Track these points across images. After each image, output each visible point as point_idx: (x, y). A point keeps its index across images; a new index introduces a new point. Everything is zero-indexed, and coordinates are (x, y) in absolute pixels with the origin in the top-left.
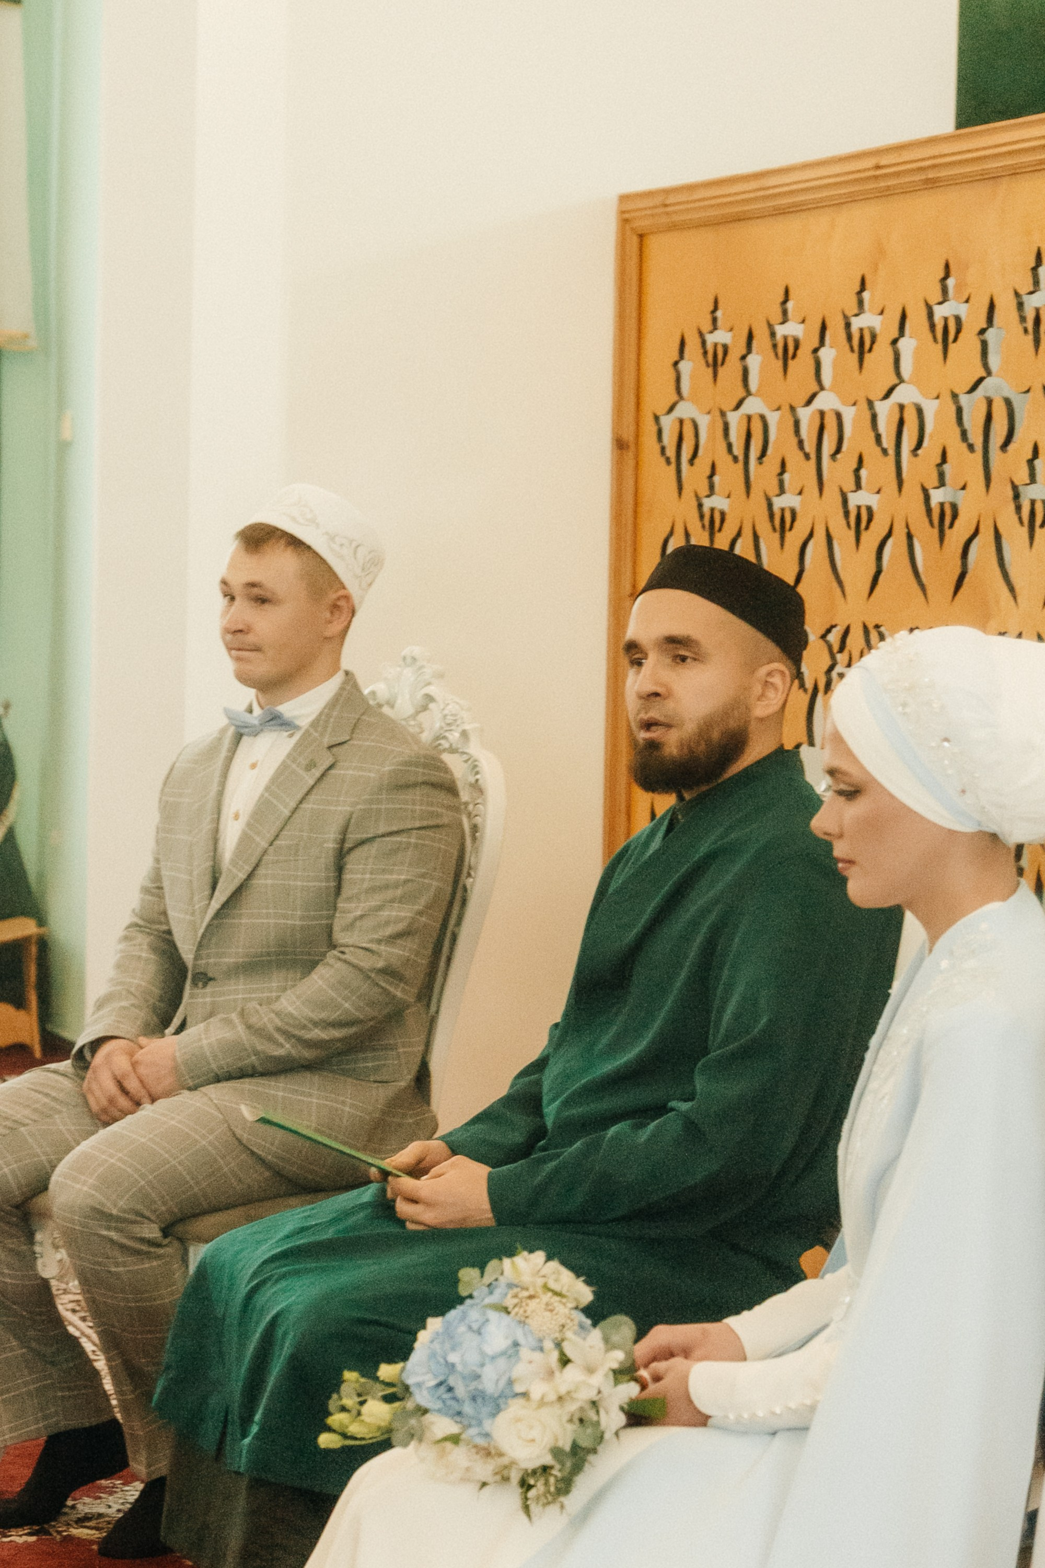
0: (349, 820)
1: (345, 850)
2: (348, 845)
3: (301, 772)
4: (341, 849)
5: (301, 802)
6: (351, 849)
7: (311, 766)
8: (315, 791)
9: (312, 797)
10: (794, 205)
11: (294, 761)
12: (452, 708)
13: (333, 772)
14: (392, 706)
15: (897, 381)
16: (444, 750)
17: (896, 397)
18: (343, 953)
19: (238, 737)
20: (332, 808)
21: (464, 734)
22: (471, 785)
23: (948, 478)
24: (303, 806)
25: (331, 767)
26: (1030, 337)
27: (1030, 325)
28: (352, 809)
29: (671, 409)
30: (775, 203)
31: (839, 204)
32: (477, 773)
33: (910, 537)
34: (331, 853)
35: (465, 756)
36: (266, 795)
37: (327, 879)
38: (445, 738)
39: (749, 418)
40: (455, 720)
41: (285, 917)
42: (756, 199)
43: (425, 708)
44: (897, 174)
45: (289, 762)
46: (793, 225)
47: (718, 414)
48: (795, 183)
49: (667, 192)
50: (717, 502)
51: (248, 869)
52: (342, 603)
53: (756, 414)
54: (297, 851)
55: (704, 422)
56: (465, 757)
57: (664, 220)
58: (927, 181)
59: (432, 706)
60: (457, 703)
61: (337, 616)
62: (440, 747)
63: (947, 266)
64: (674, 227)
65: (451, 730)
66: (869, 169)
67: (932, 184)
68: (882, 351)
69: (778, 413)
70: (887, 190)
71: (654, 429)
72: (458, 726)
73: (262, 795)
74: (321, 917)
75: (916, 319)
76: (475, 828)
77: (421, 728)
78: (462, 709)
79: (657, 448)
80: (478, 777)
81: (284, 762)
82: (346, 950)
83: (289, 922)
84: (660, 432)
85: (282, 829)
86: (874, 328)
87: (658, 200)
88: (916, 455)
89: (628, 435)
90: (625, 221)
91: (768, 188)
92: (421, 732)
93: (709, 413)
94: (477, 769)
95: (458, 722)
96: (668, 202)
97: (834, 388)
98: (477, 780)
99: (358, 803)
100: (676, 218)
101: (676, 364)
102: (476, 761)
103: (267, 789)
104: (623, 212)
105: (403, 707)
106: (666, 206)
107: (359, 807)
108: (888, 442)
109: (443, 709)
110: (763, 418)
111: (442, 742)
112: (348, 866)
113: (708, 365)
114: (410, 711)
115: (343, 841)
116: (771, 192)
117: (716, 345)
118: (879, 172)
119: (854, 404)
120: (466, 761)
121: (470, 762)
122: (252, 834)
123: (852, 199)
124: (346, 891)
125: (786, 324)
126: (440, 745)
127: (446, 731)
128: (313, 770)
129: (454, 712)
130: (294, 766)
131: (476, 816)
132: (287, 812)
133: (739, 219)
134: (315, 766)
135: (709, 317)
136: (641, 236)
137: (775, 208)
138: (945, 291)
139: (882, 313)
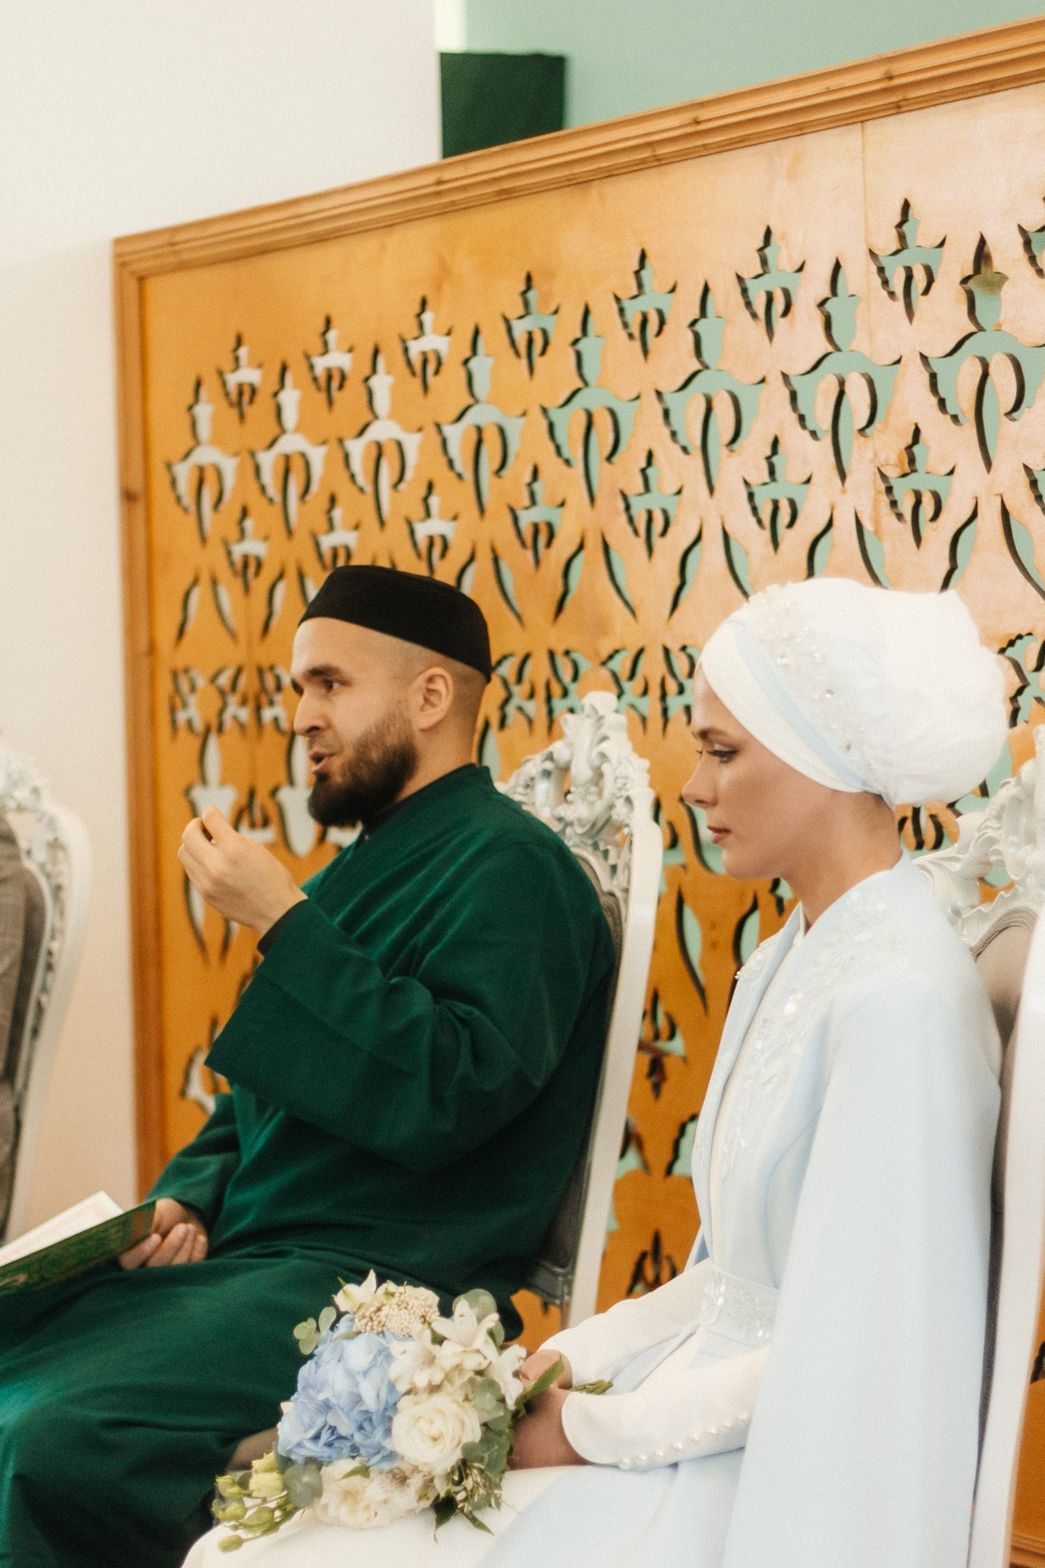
10: (340, 229)
15: (471, 401)
16: (11, 809)
17: (471, 418)
21: (35, 791)
22: (50, 845)
23: (539, 497)
26: (637, 344)
27: (635, 329)
29: (187, 455)
30: (308, 231)
31: (389, 225)
32: (55, 830)
33: (496, 560)
35: (37, 813)
38: (12, 797)
39: (287, 458)
40: (23, 777)
42: (288, 228)
44: (464, 188)
46: (332, 254)
47: (247, 455)
48: (340, 206)
49: (175, 230)
50: (253, 547)
53: (294, 452)
55: (229, 466)
56: (38, 815)
57: (172, 259)
58: (502, 192)
63: (529, 279)
64: (181, 267)
65: (17, 788)
66: (429, 186)
67: (506, 195)
68: (453, 374)
69: (323, 449)
70: (451, 206)
71: (166, 479)
72: (24, 783)
75: (493, 337)
76: (58, 890)
78: (28, 765)
79: (171, 497)
80: (56, 834)
84: (173, 482)
86: (438, 350)
87: (165, 239)
88: (500, 477)
89: (137, 485)
90: (122, 264)
91: (301, 216)
93: (235, 455)
94: (54, 826)
95: (26, 779)
96: (175, 240)
97: (392, 416)
98: (56, 838)
100: (186, 256)
101: (190, 408)
102: (51, 817)
104: (119, 256)
106: (173, 244)
108: (463, 464)
110: (303, 456)
111: (6, 801)
113: (231, 406)
116: (304, 220)
117: (240, 385)
118: (442, 188)
119: (420, 430)
120: (39, 820)
121: (45, 818)
123: (408, 219)
125: (327, 356)
127: (13, 789)
129: (19, 769)
131: (59, 875)
133: (264, 251)
135: (231, 357)
136: (141, 280)
137: (310, 236)
138: (526, 304)
139: (449, 333)
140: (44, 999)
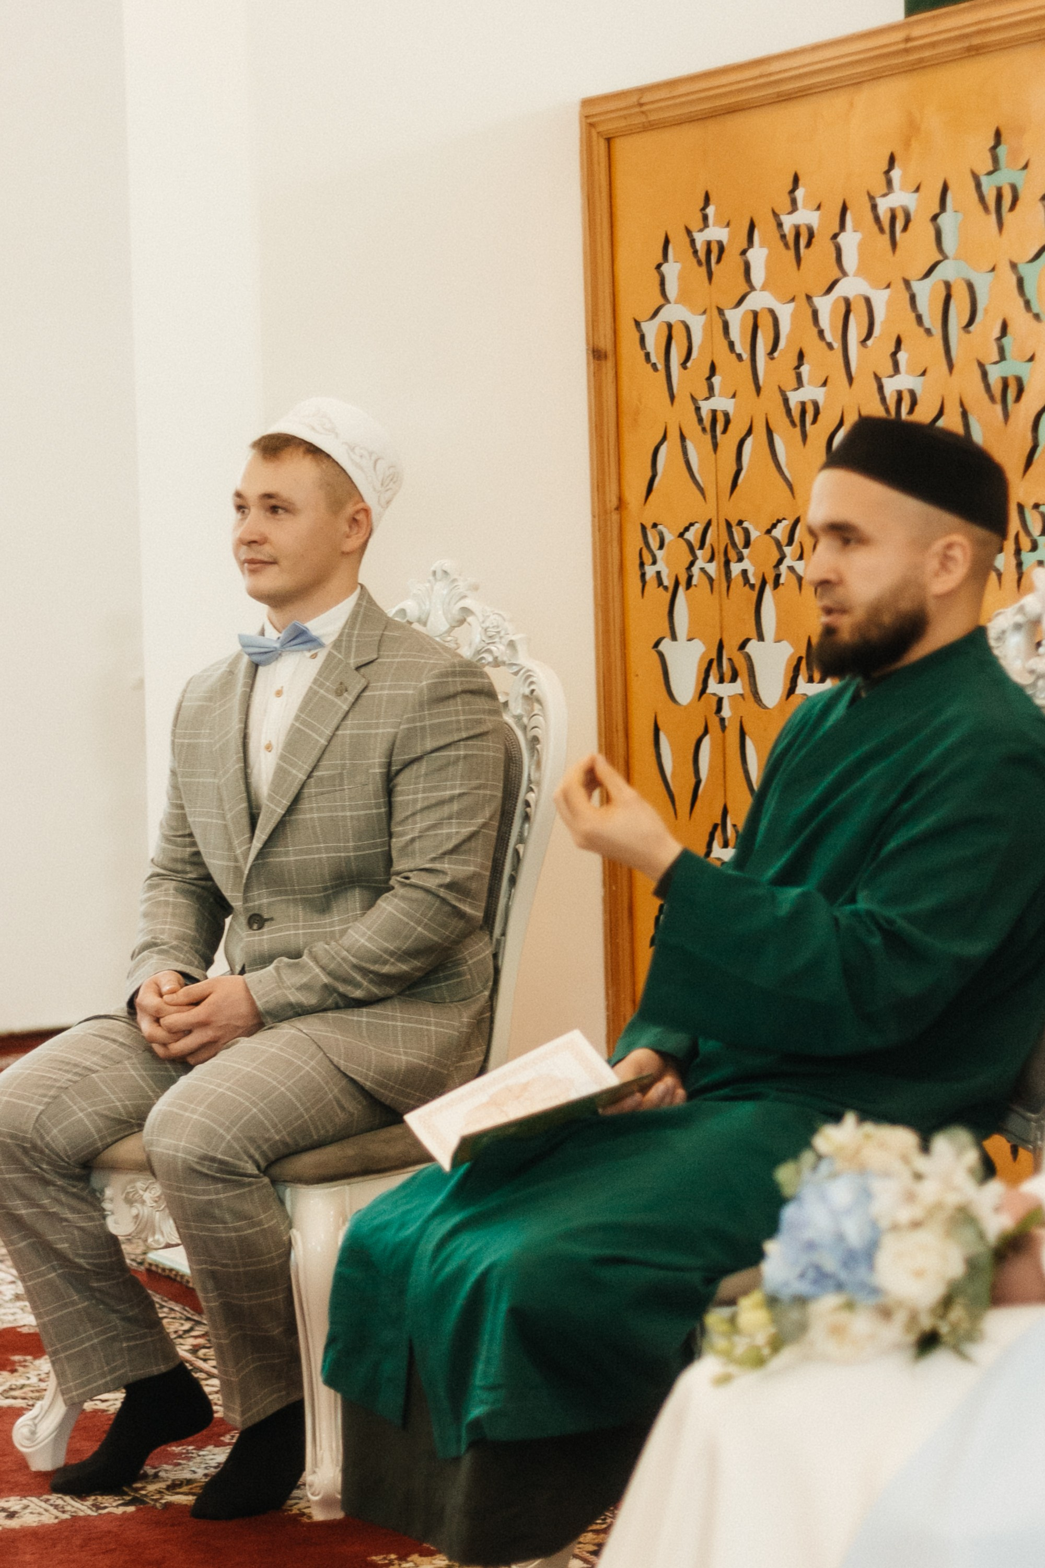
0: (393, 744)
1: (393, 773)
2: (394, 768)
3: (331, 697)
4: (389, 771)
5: (337, 729)
6: (399, 772)
7: (341, 690)
8: (350, 715)
9: (348, 722)
10: (810, 87)
11: (321, 685)
12: (493, 620)
13: (366, 694)
14: (425, 624)
15: (940, 257)
16: (489, 663)
17: (940, 274)
18: (407, 878)
19: (255, 667)
20: (373, 731)
21: (512, 644)
22: (526, 698)
23: (1009, 352)
24: (340, 732)
25: (364, 690)
28: (396, 730)
29: (656, 313)
30: (777, 90)
31: (857, 83)
32: (532, 683)
33: (965, 414)
34: (378, 778)
35: (514, 667)
36: (297, 724)
37: (378, 806)
38: (489, 651)
39: (755, 315)
40: (499, 632)
41: (338, 850)
42: (756, 87)
43: (462, 622)
44: (933, 45)
45: (315, 687)
46: (800, 112)
47: (715, 312)
48: (809, 65)
49: (642, 90)
50: (721, 403)
51: (286, 802)
52: (360, 517)
53: (763, 309)
54: (342, 779)
55: (697, 324)
56: (515, 669)
57: (639, 120)
58: (969, 49)
59: (470, 619)
60: (500, 615)
61: (355, 531)
62: (483, 661)
63: (998, 135)
64: (650, 127)
65: (493, 643)
66: (897, 43)
67: (975, 51)
68: (922, 229)
69: (792, 306)
70: (920, 62)
71: (635, 336)
72: (501, 638)
73: (293, 725)
74: (375, 846)
75: (961, 193)
76: (535, 740)
77: (457, 644)
78: (504, 620)
79: (640, 355)
80: (533, 687)
81: (311, 688)
82: (410, 874)
83: (343, 854)
84: (642, 340)
85: (319, 760)
86: (907, 207)
87: (634, 99)
88: (969, 332)
89: (606, 344)
90: (590, 124)
91: (770, 74)
92: (458, 648)
93: (704, 312)
94: (530, 680)
95: (502, 633)
96: (643, 101)
97: (858, 273)
98: (533, 691)
99: (400, 723)
100: (653, 117)
101: (659, 267)
102: (529, 671)
103: (297, 718)
104: (587, 117)
105: (438, 625)
106: (641, 105)
107: (402, 727)
108: (932, 320)
109: (483, 622)
110: (772, 312)
111: (484, 655)
112: (399, 788)
113: (699, 263)
114: (444, 626)
115: (389, 764)
116: (772, 78)
117: (709, 244)
118: (910, 45)
119: (888, 286)
120: (516, 673)
121: (522, 672)
122: (285, 765)
123: (876, 77)
124: (398, 815)
125: (796, 214)
126: (483, 658)
127: (488, 644)
128: (345, 694)
129: (495, 624)
130: (322, 691)
131: (536, 727)
132: (323, 742)
133: (732, 110)
134: (346, 691)
135: (699, 216)
136: (609, 140)
137: (779, 95)
138: (995, 160)
139: (917, 189)
140: (521, 848)
